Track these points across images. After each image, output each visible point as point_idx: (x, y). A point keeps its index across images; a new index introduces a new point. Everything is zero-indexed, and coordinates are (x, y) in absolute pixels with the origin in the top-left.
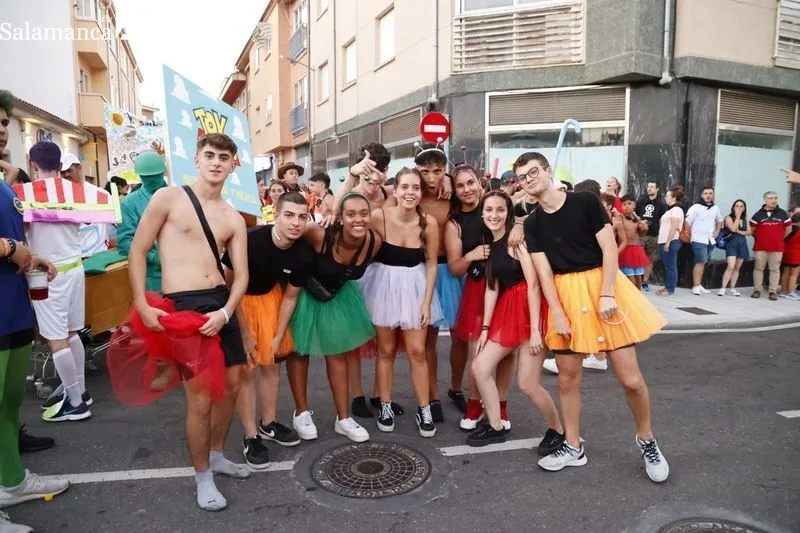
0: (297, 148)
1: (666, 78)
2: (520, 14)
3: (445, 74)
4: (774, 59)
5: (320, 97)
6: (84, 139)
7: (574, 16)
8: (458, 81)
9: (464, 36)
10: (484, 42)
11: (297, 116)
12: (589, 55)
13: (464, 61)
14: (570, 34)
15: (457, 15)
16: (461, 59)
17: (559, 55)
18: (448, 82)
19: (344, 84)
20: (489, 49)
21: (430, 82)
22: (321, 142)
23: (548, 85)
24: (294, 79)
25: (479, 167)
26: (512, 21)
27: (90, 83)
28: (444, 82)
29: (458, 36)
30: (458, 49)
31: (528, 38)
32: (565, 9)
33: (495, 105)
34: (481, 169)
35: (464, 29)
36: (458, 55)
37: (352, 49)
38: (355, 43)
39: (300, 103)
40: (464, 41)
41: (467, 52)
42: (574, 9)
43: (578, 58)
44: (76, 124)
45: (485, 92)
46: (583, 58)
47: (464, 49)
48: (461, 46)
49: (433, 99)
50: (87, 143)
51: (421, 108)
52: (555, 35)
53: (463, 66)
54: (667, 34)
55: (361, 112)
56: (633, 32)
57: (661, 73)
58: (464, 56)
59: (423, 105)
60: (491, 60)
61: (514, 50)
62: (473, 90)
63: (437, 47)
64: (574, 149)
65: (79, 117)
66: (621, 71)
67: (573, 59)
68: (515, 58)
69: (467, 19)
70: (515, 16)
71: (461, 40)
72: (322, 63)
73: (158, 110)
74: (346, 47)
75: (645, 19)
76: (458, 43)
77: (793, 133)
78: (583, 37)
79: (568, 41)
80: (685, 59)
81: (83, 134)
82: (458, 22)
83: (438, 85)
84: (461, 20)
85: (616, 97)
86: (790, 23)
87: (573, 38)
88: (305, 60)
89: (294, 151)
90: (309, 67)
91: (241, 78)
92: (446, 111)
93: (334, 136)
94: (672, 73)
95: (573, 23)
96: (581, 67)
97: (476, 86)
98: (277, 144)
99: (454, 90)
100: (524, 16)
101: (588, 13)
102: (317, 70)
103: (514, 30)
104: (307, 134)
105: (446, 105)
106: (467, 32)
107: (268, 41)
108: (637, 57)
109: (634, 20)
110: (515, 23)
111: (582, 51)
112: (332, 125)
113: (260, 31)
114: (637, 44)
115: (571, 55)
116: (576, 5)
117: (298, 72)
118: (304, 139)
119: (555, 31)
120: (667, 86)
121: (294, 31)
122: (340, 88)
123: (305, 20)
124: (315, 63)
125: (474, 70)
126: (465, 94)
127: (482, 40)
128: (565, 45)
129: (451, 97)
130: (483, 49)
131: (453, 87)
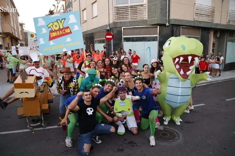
1: (167, 24)
2: (131, 6)
3: (111, 22)
4: (194, 19)
6: (4, 36)
7: (144, 7)
8: (115, 24)
9: (116, 12)
10: (121, 14)
12: (148, 18)
14: (144, 12)
15: (114, 6)
17: (141, 18)
18: (112, 24)
20: (122, 15)
21: (107, 23)
23: (138, 25)
25: (121, 47)
26: (128, 8)
27: (4, 19)
29: (114, 12)
30: (115, 15)
31: (133, 13)
32: (142, 5)
33: (124, 31)
34: (122, 47)
35: (116, 10)
36: (115, 17)
37: (85, 11)
40: (116, 13)
42: (144, 5)
43: (146, 18)
44: (1, 32)
45: (122, 27)
47: (116, 15)
49: (108, 28)
50: (5, 37)
51: (105, 30)
52: (140, 12)
53: (116, 20)
54: (167, 13)
55: (89, 30)
56: (159, 13)
57: (166, 23)
58: (116, 17)
59: (106, 30)
60: (123, 18)
61: (129, 16)
63: (109, 14)
64: (145, 42)
65: (2, 30)
66: (156, 23)
67: (144, 18)
68: (130, 18)
69: (117, 7)
70: (129, 7)
71: (115, 13)
73: (24, 24)
74: (83, 10)
75: (162, 9)
77: (200, 37)
78: (147, 13)
79: (143, 14)
80: (172, 19)
81: (4, 35)
82: (114, 8)
83: (109, 24)
84: (115, 8)
85: (155, 29)
86: (198, 9)
87: (144, 13)
92: (112, 32)
94: (169, 23)
95: (144, 9)
96: (146, 21)
97: (119, 25)
99: (114, 26)
100: (132, 7)
101: (148, 7)
103: (129, 10)
105: (112, 30)
106: (117, 11)
108: (160, 19)
109: (159, 10)
110: (129, 9)
111: (147, 16)
114: (160, 16)
115: (144, 17)
116: (145, 4)
119: (140, 11)
120: (168, 26)
121: (67, 4)
122: (82, 22)
125: (119, 21)
126: (117, 27)
127: (121, 13)
128: (142, 15)
129: (113, 28)
130: (121, 16)
131: (113, 25)
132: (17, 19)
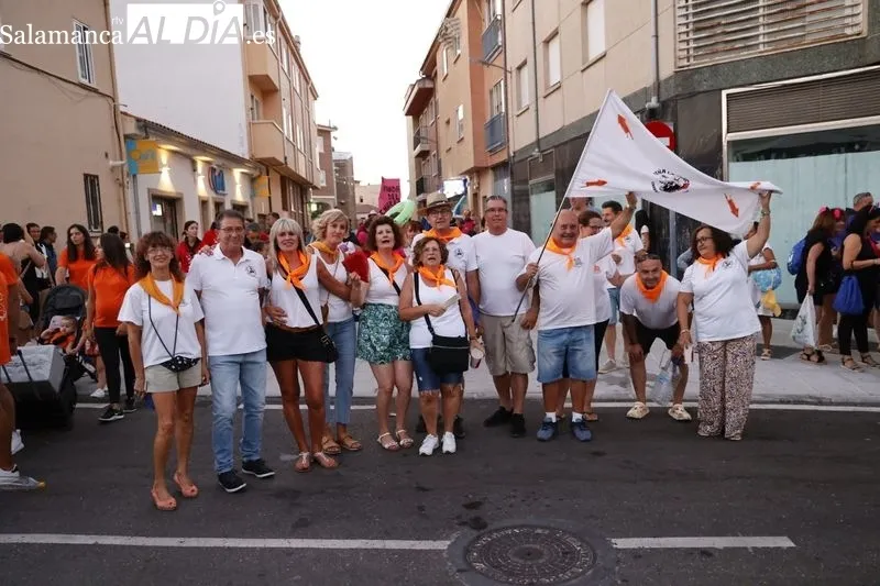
0: (495, 168)
3: (667, 71)
5: (519, 107)
8: (685, 79)
9: (691, 19)
10: (719, 24)
11: (493, 130)
12: (872, 24)
13: (691, 52)
16: (688, 50)
17: (826, 30)
18: (671, 81)
19: (547, 88)
20: (724, 33)
21: (649, 81)
22: (520, 161)
23: (810, 71)
24: (488, 85)
27: (260, 110)
28: (667, 80)
29: (684, 21)
30: (684, 37)
31: (782, 11)
33: (735, 106)
35: (691, 11)
36: (684, 46)
37: (555, 46)
38: (558, 37)
39: (496, 113)
41: (695, 40)
43: (856, 30)
44: (247, 157)
45: (721, 90)
46: (864, 28)
47: (691, 36)
48: (687, 33)
49: (653, 103)
50: (259, 176)
51: (640, 115)
53: (692, 60)
55: (567, 123)
58: (692, 45)
59: (641, 111)
60: (729, 46)
61: (761, 30)
62: (705, 88)
63: (657, 36)
64: (850, 154)
65: (250, 149)
67: (848, 31)
68: (763, 40)
72: (520, 63)
73: (335, 128)
74: (547, 42)
76: (684, 29)
81: (255, 168)
83: (658, 85)
88: (499, 62)
89: (490, 172)
90: (506, 71)
91: (428, 85)
92: (669, 118)
93: (536, 153)
96: (861, 42)
97: (710, 83)
98: (470, 164)
99: (679, 91)
102: (514, 74)
104: (505, 151)
105: (670, 110)
106: (695, 14)
107: (457, 39)
111: (862, 19)
112: (534, 139)
113: (447, 29)
115: (848, 26)
117: (493, 75)
118: (501, 157)
121: (487, 25)
122: (541, 93)
123: (499, 11)
124: (512, 64)
125: (707, 62)
126: (692, 95)
127: (716, 21)
128: (837, 15)
129: (675, 99)
130: (719, 34)
131: (677, 86)
132: (307, 111)
